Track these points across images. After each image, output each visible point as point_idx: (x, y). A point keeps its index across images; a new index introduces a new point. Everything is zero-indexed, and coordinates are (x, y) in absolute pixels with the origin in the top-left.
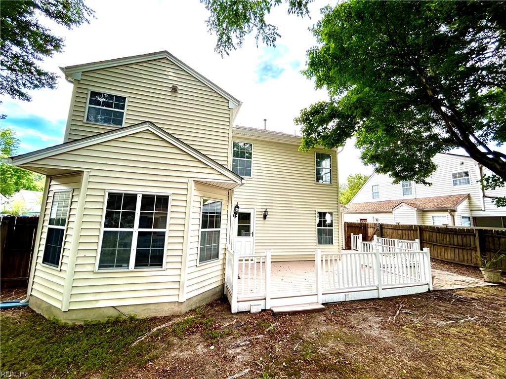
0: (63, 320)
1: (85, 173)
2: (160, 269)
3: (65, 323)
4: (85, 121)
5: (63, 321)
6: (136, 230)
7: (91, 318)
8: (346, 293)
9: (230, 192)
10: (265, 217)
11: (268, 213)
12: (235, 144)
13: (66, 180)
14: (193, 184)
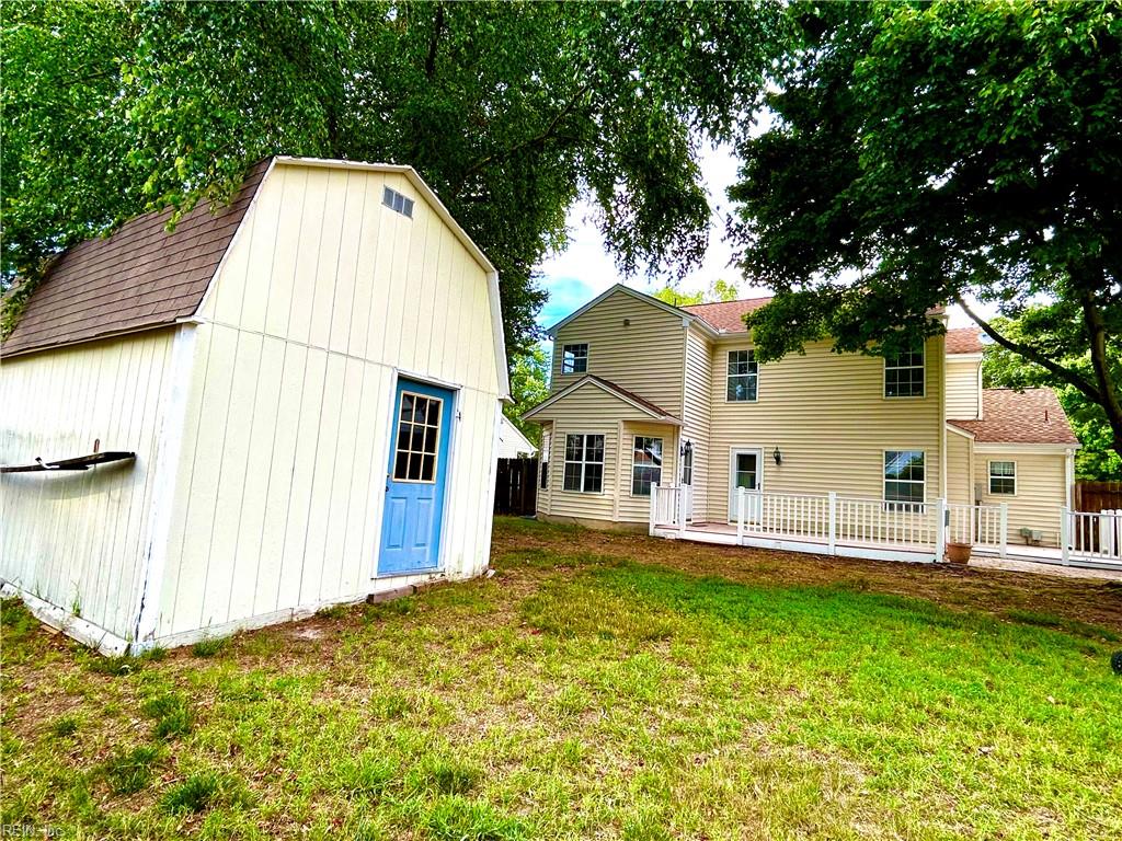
0: (548, 520)
1: (554, 422)
2: (600, 494)
4: (561, 373)
5: (548, 522)
9: (676, 429)
10: (778, 460)
11: (782, 456)
12: (732, 355)
13: (548, 427)
14: (622, 424)
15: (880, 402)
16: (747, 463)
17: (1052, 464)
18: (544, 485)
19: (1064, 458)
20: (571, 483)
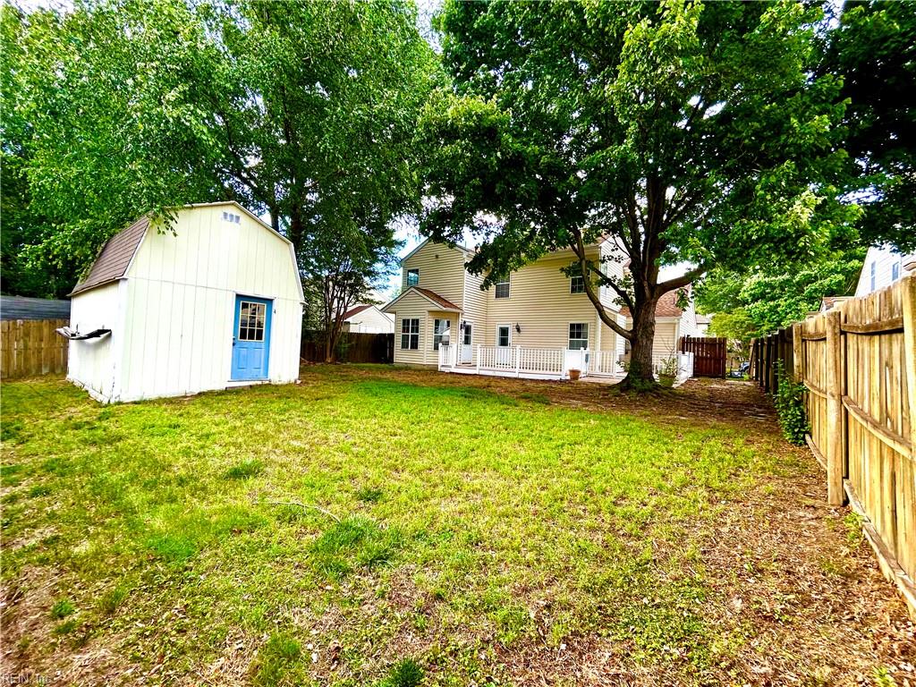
2: (417, 351)
5: (399, 366)
6: (410, 334)
10: (518, 330)
11: (520, 328)
14: (428, 313)
15: (568, 296)
16: (504, 332)
17: (669, 328)
19: (675, 324)
20: (404, 345)
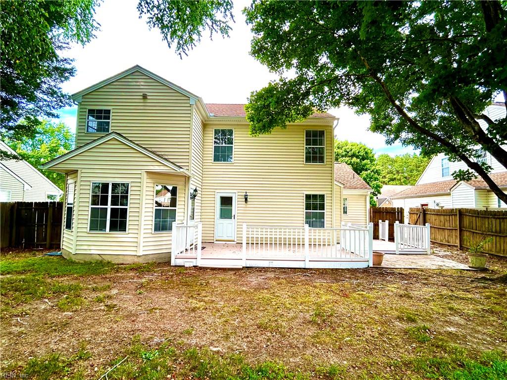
0: (74, 258)
1: (79, 171)
2: (125, 233)
3: (75, 261)
4: (86, 132)
5: (74, 260)
6: (109, 207)
7: (88, 259)
8: (270, 261)
9: (187, 179)
10: (246, 200)
11: (249, 197)
12: (216, 132)
13: (73, 176)
14: (145, 174)
15: (303, 166)
16: (226, 201)
17: (361, 199)
18: (69, 226)
19: (366, 196)
20: (97, 224)
